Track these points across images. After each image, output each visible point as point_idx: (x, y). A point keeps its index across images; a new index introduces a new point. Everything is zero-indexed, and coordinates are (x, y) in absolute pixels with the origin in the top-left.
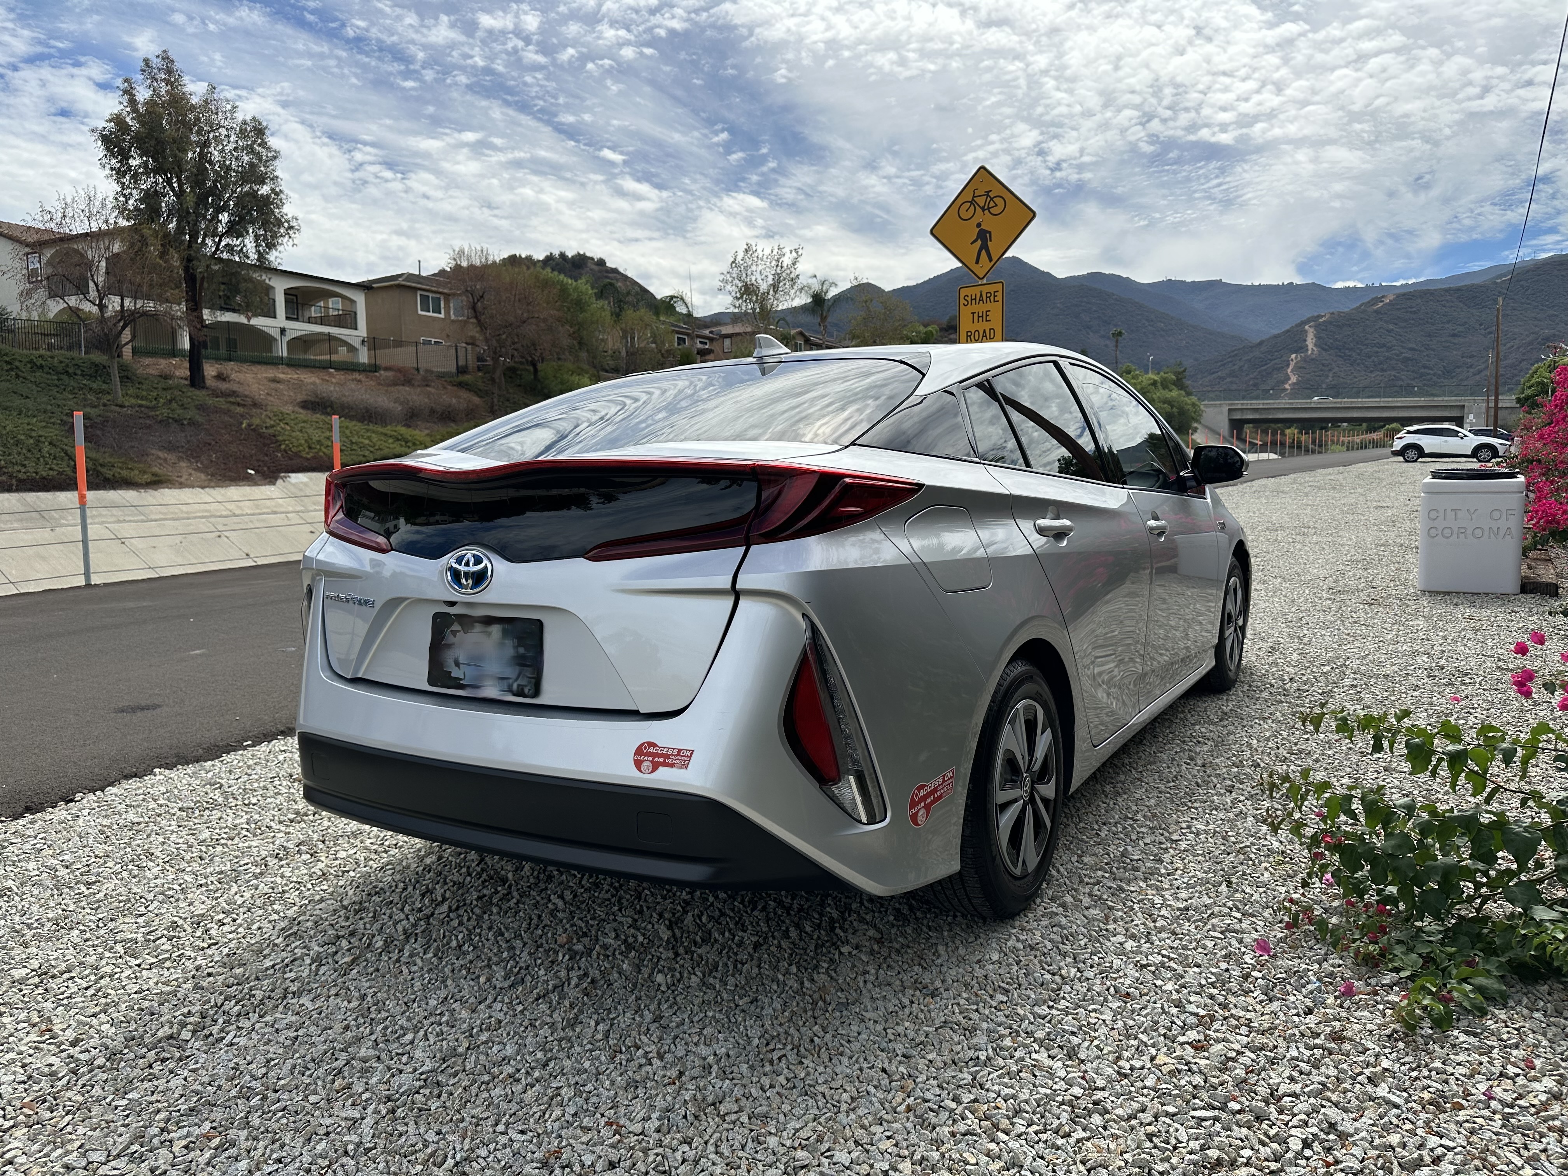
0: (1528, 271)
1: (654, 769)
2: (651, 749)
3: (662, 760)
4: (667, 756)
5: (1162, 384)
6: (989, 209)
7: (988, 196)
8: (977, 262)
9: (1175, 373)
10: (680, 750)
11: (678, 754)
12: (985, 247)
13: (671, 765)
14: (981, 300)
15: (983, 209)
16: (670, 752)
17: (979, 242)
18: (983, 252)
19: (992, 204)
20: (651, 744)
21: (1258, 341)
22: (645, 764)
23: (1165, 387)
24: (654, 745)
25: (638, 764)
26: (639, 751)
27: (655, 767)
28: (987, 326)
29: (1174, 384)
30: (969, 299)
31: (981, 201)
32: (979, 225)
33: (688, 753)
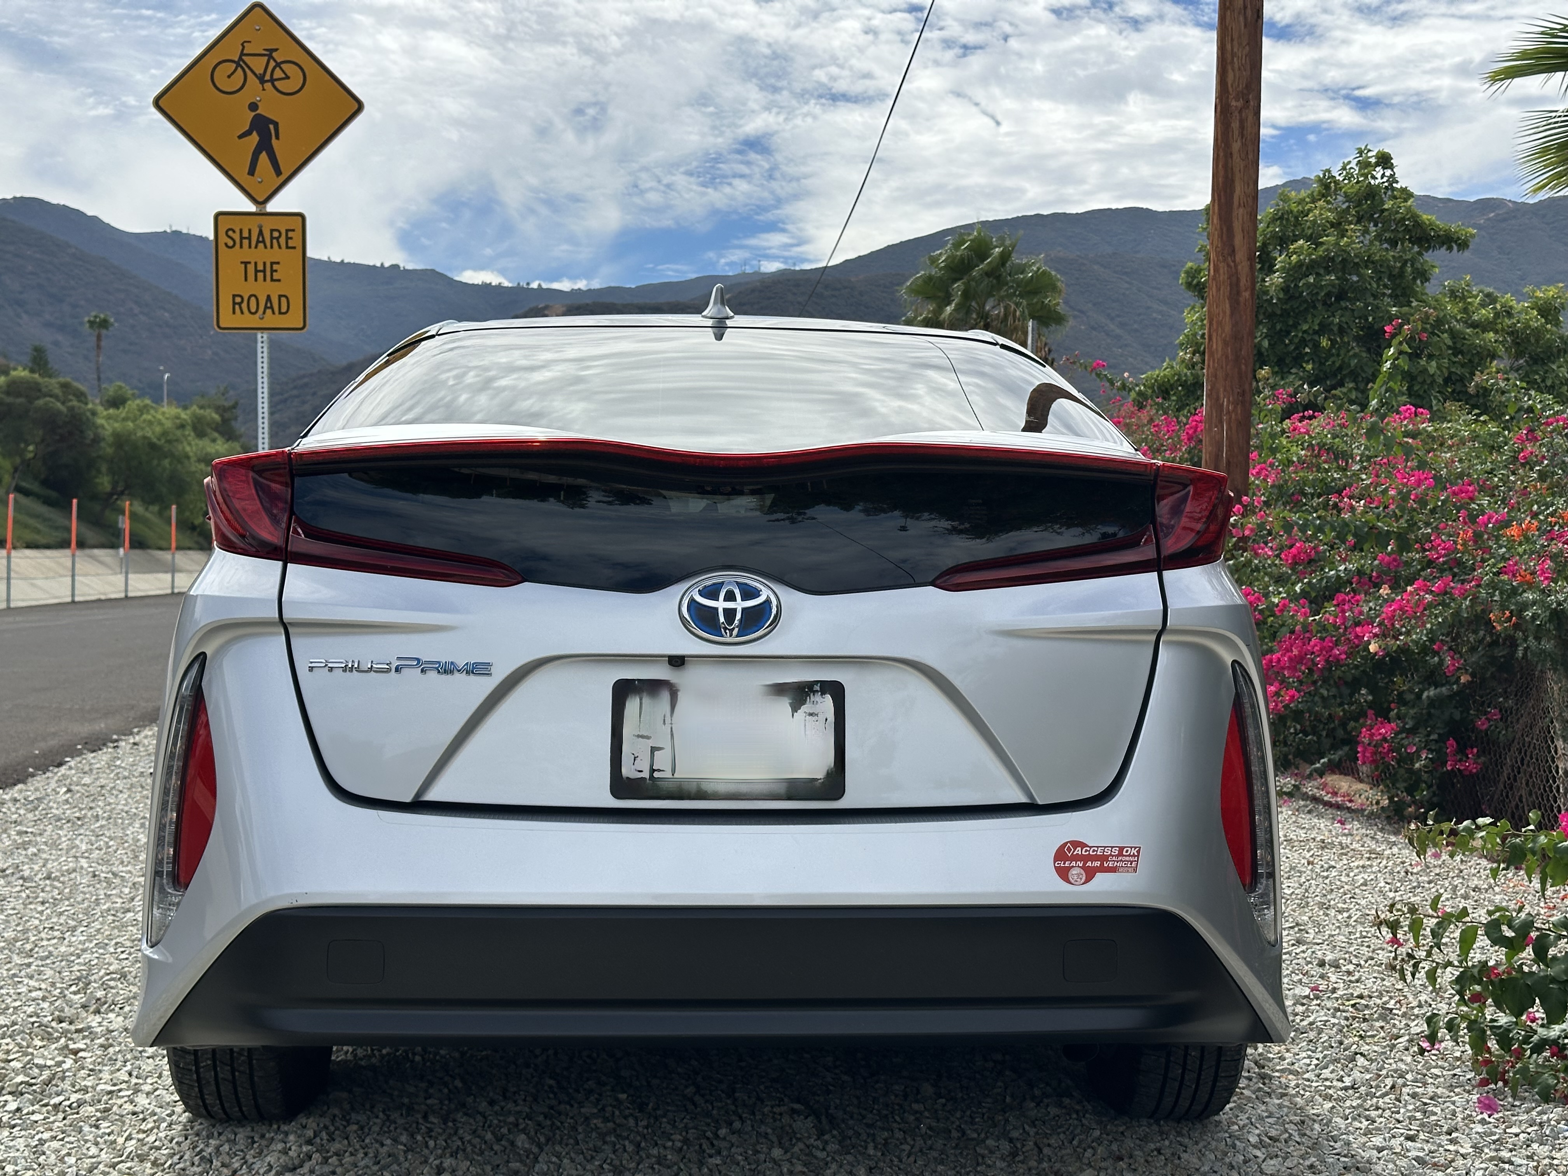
0: (753, 291)
1: (1088, 879)
2: (1078, 851)
3: (1098, 864)
4: (1104, 858)
5: (195, 428)
6: (272, 81)
7: (270, 57)
8: (252, 172)
9: (219, 409)
10: (1121, 849)
11: (1120, 854)
12: (265, 145)
13: (1113, 870)
14: (261, 240)
15: (261, 79)
16: (1108, 852)
17: (255, 138)
18: (264, 156)
19: (278, 74)
20: (1076, 844)
21: (344, 363)
22: (1074, 871)
23: (200, 434)
24: (1083, 845)
25: (1063, 873)
26: (1061, 855)
27: (1090, 874)
28: (274, 290)
29: (216, 429)
30: (237, 237)
31: (258, 64)
32: (253, 107)
33: (1134, 852)
